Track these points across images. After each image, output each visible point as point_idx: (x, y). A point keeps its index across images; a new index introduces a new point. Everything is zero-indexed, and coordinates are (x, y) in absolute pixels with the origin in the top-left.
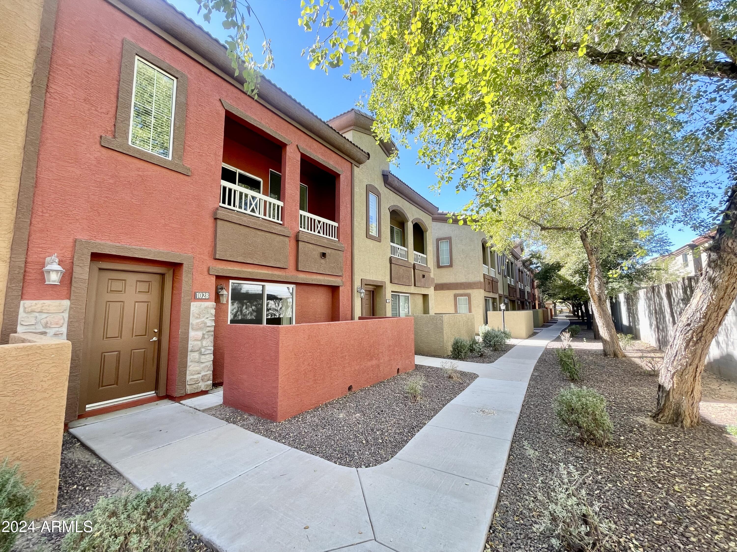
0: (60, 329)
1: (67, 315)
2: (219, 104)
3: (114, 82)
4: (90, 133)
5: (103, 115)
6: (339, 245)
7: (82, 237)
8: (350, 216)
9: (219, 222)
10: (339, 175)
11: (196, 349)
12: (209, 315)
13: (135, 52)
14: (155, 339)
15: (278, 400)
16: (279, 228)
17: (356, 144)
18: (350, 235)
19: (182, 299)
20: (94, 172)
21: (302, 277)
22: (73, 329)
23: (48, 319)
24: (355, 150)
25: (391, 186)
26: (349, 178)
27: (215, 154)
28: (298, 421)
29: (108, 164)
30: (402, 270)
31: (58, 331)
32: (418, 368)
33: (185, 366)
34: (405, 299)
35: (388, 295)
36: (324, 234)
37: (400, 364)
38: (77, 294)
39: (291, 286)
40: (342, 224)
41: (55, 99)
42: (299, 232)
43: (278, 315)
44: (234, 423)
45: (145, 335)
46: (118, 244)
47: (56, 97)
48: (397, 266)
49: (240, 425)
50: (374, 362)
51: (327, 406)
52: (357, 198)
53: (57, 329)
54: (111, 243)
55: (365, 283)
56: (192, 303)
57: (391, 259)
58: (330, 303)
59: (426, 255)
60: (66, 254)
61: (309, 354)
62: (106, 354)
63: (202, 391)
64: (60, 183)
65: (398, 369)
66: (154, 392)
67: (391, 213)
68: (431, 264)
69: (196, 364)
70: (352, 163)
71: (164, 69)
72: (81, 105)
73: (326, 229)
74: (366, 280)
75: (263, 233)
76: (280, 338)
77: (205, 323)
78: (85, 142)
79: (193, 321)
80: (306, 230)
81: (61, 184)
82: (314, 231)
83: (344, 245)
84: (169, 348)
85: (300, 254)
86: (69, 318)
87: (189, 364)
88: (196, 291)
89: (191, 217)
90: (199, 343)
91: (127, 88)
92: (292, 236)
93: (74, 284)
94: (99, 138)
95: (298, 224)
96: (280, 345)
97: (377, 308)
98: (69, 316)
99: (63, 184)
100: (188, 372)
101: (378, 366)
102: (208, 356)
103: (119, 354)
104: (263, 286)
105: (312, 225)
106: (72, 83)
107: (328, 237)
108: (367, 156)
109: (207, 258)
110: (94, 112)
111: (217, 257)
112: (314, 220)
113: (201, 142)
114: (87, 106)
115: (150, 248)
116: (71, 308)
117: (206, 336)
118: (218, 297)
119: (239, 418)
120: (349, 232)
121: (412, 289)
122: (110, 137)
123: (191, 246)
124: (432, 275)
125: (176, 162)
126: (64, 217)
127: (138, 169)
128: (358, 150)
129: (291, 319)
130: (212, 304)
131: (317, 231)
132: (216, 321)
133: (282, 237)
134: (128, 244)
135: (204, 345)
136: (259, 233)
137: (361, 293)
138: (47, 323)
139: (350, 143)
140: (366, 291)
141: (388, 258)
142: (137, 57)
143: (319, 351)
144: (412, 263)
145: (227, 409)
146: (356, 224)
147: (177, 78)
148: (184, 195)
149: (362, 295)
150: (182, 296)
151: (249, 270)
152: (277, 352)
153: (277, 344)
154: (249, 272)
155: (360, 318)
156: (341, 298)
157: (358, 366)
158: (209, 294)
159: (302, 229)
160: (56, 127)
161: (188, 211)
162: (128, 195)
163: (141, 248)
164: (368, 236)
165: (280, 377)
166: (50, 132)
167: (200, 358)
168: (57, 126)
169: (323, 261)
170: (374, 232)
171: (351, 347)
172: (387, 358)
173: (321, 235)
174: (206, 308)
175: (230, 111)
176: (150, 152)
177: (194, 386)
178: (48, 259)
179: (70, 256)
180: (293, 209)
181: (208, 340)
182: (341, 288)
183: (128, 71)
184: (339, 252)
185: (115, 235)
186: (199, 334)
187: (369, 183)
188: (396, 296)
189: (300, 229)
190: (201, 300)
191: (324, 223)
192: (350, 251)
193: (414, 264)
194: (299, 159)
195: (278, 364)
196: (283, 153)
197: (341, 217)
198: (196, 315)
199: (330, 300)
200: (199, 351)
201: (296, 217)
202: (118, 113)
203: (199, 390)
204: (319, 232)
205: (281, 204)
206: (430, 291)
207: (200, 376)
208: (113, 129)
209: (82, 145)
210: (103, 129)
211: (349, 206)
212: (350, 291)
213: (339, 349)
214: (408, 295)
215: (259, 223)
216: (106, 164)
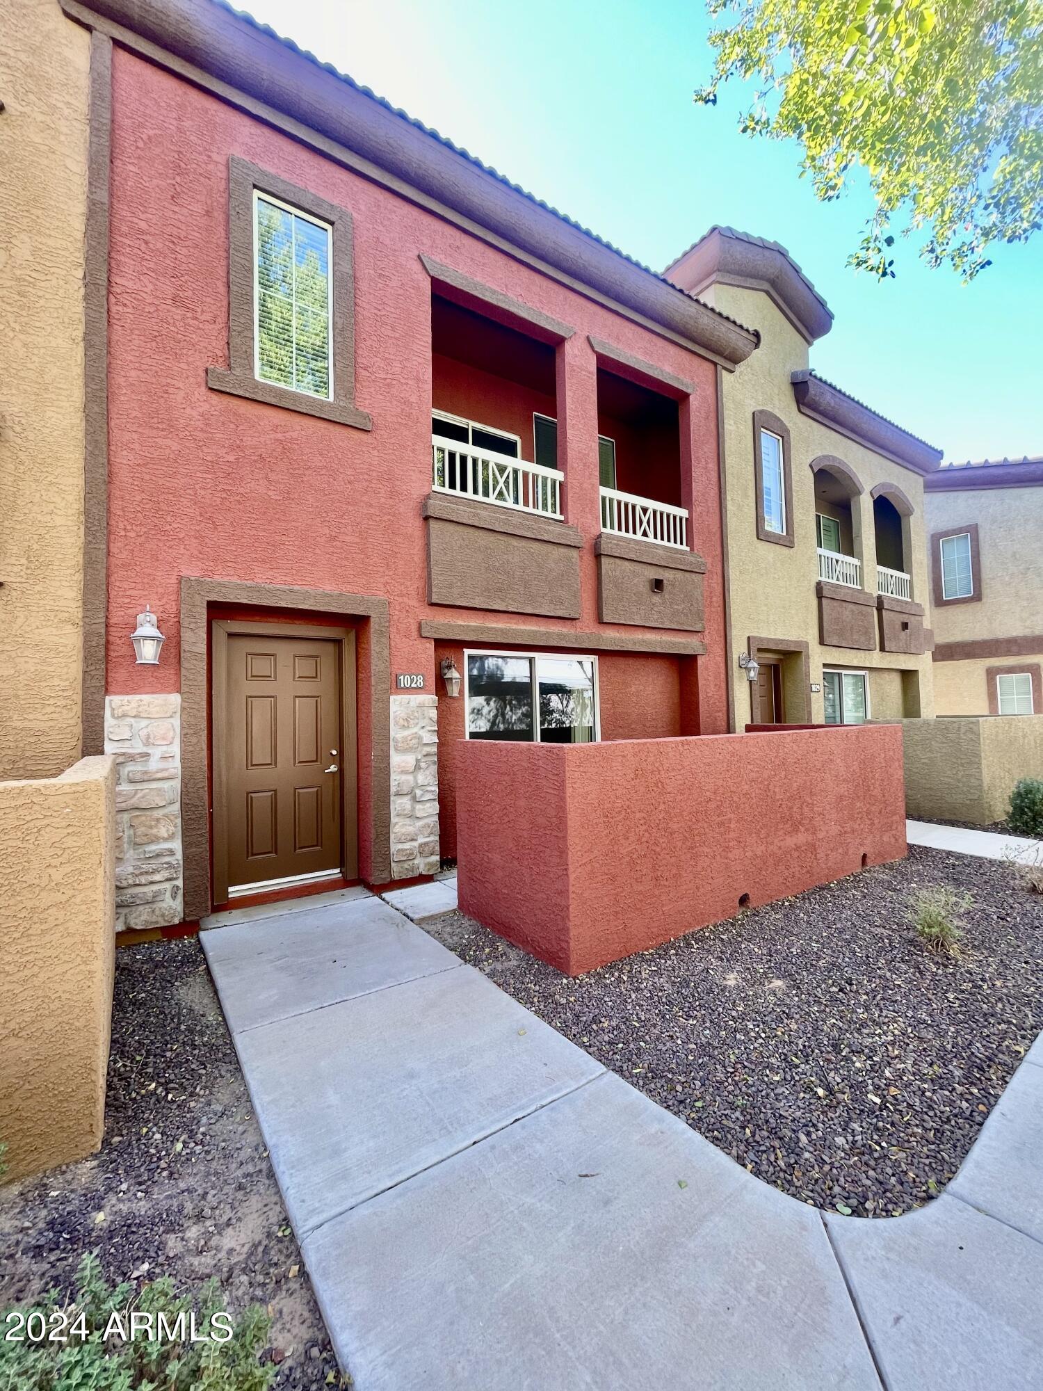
0: (170, 749)
1: (178, 723)
2: (417, 267)
3: (221, 253)
4: (188, 364)
5: (207, 326)
6: (692, 559)
7: (191, 572)
8: (716, 489)
9: (432, 523)
10: (686, 396)
11: (405, 789)
12: (427, 721)
13: (251, 180)
14: (333, 768)
15: (571, 924)
16: (557, 529)
17: (725, 314)
18: (718, 535)
19: (373, 688)
20: (201, 444)
21: (612, 638)
22: (191, 749)
23: (150, 728)
24: (723, 329)
25: (815, 410)
26: (712, 400)
27: (418, 379)
28: (619, 980)
29: (223, 423)
30: (847, 612)
31: (166, 752)
32: (917, 853)
33: (387, 825)
34: (855, 684)
35: (816, 674)
36: (655, 537)
37: (868, 842)
38: (190, 683)
39: (588, 660)
40: (699, 509)
41: (125, 305)
42: (600, 536)
43: (567, 722)
44: (476, 962)
45: (316, 761)
46: (249, 583)
47: (125, 302)
48: (835, 604)
49: (488, 970)
50: (802, 838)
51: (689, 945)
52: (730, 445)
53: (164, 748)
54: (239, 582)
55: (757, 647)
56: (392, 697)
57: (819, 588)
58: (676, 695)
59: (910, 572)
60: (167, 606)
61: (638, 815)
62: (253, 795)
63: (421, 875)
64: (147, 471)
65: (865, 856)
66: (338, 870)
67: (815, 475)
68: (923, 595)
69: (408, 821)
70: (715, 364)
71: (307, 206)
72: (168, 311)
73: (661, 525)
74: (761, 639)
75: (523, 543)
76: (567, 775)
77: (420, 738)
78: (181, 385)
79: (396, 733)
80: (616, 532)
81: (149, 474)
82: (635, 532)
83: (705, 557)
84: (358, 788)
85: (604, 587)
86: (182, 728)
87: (393, 820)
88: (399, 672)
89: (378, 519)
90: (410, 778)
91: (243, 262)
92: (587, 546)
93: (185, 664)
94: (203, 374)
95: (597, 518)
96: (569, 791)
97: (788, 704)
98: (181, 724)
99: (152, 472)
100: (392, 836)
101: (813, 848)
102: (428, 805)
103: (276, 795)
104: (531, 661)
105: (628, 518)
106: (148, 269)
107: (665, 543)
108: (754, 339)
109: (414, 603)
110: (191, 322)
111: (434, 600)
112: (634, 507)
113: (387, 355)
114: (179, 311)
115: (306, 588)
116: (183, 709)
117: (423, 765)
118: (441, 686)
119: (487, 950)
120: (715, 528)
121: (876, 659)
122: (220, 368)
123: (382, 580)
124: (927, 623)
125: (341, 404)
126: (159, 537)
127: (275, 428)
128: (731, 326)
129: (591, 730)
130: (431, 699)
131: (640, 532)
132: (440, 733)
133: (562, 550)
134: (268, 581)
135: (420, 782)
136: (514, 542)
137: (748, 669)
138: (148, 737)
139: (710, 313)
140: (759, 664)
141: (813, 584)
142: (257, 193)
143: (662, 807)
144: (875, 595)
145: (466, 922)
146: (730, 507)
147: (332, 223)
148: (362, 474)
149: (752, 674)
150: (373, 683)
151: (501, 625)
152: (561, 809)
153: (561, 788)
154: (501, 630)
155: (749, 729)
156: (701, 682)
157: (763, 848)
158: (424, 677)
159: (607, 530)
160: (131, 361)
161: (371, 505)
162: (261, 482)
163: (291, 587)
164: (761, 534)
165: (571, 868)
166: (123, 373)
167: (413, 809)
168: (132, 358)
169: (656, 599)
170: (774, 525)
171: (743, 800)
172: (834, 829)
173: (651, 539)
174: (421, 706)
175: (442, 278)
176: (294, 389)
177: (406, 866)
178: (140, 617)
179: (174, 610)
180: (585, 485)
181: (427, 772)
182: (700, 661)
183: (242, 224)
184: (693, 575)
185: (245, 566)
186: (409, 760)
187: (760, 408)
188: (833, 675)
189: (603, 530)
190: (409, 690)
191: (655, 512)
192: (720, 572)
193: (879, 597)
194: (593, 367)
195: (565, 838)
196: (558, 361)
197: (694, 494)
198: (402, 722)
199: (677, 687)
200: (411, 793)
201: (593, 502)
202: (231, 317)
203: (416, 874)
204: (645, 534)
205: (558, 475)
206: (923, 663)
207: (416, 844)
208: (226, 352)
209: (176, 391)
210: (210, 354)
211: (712, 466)
212: (722, 665)
213: (712, 805)
214: (862, 673)
215: (516, 520)
216: (220, 424)
